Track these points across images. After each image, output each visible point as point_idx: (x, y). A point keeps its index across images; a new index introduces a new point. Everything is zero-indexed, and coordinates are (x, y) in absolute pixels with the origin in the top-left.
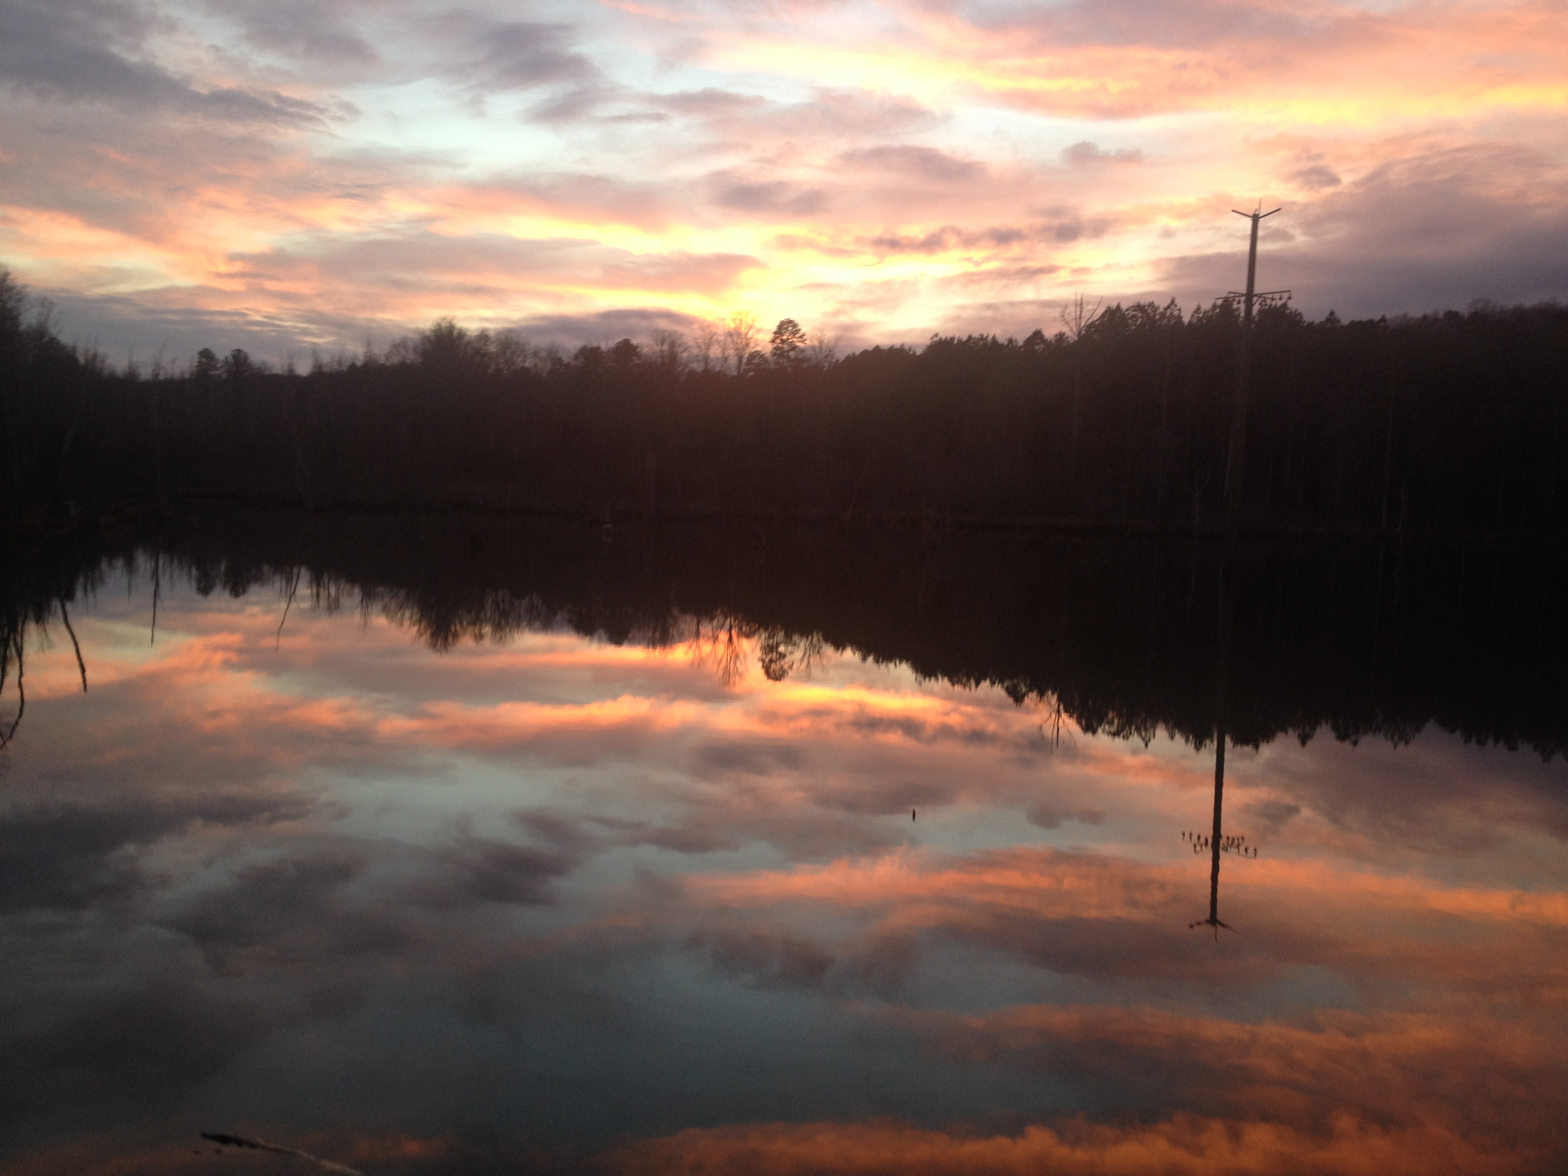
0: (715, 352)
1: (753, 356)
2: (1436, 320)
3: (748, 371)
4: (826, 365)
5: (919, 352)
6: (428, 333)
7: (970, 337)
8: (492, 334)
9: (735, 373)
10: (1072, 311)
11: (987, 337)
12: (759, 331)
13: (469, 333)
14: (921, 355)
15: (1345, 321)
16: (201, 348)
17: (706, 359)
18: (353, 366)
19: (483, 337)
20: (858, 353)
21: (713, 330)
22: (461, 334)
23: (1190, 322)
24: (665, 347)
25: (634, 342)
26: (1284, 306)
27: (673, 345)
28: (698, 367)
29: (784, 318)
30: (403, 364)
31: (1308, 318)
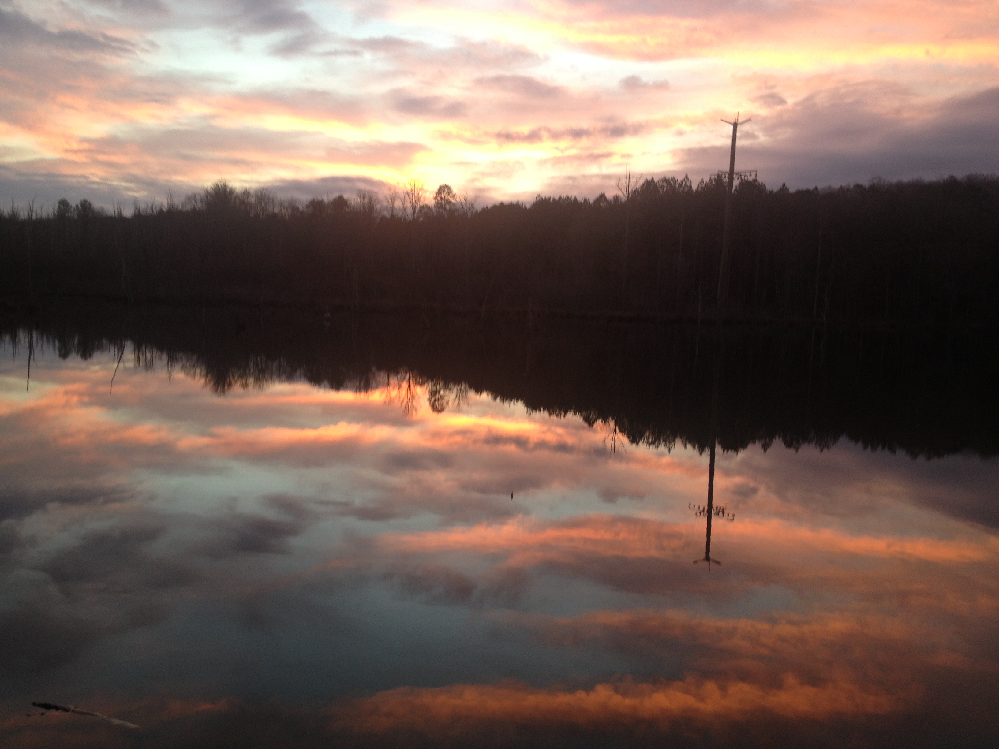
0: (398, 204)
1: (422, 208)
2: (848, 190)
3: (418, 217)
4: (469, 214)
5: (528, 206)
6: (209, 189)
7: (560, 198)
8: (252, 192)
9: (411, 218)
10: (623, 182)
11: (571, 198)
12: (426, 191)
13: (237, 191)
14: (530, 209)
15: (792, 190)
16: (60, 198)
17: (392, 209)
18: (161, 211)
19: (246, 193)
20: (489, 206)
21: (397, 190)
22: (232, 191)
23: (697, 190)
24: (366, 201)
25: (346, 197)
26: (755, 180)
27: (370, 199)
28: (388, 214)
29: (442, 183)
30: (194, 210)
31: (769, 188)
